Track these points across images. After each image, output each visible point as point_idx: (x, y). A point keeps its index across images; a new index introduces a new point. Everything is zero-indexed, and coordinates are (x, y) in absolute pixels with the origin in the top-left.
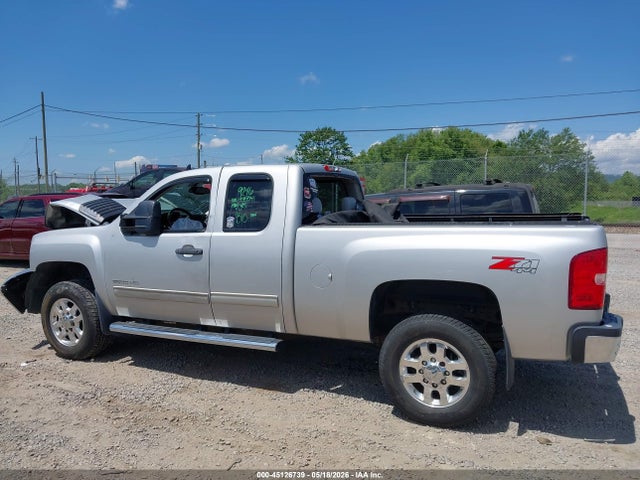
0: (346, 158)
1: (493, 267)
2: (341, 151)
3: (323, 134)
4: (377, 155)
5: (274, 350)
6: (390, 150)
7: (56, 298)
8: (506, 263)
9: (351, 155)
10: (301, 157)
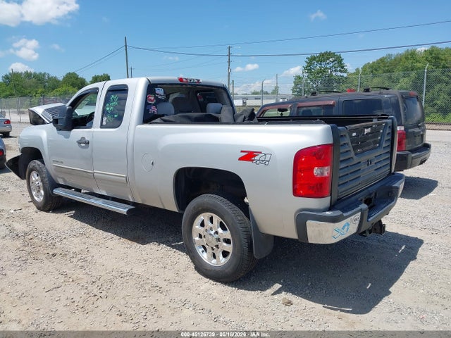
0: (342, 74)
1: (241, 159)
2: (338, 69)
3: (325, 56)
4: (368, 70)
5: (125, 213)
6: (379, 67)
7: (32, 170)
8: (249, 156)
9: (345, 71)
10: (306, 75)
